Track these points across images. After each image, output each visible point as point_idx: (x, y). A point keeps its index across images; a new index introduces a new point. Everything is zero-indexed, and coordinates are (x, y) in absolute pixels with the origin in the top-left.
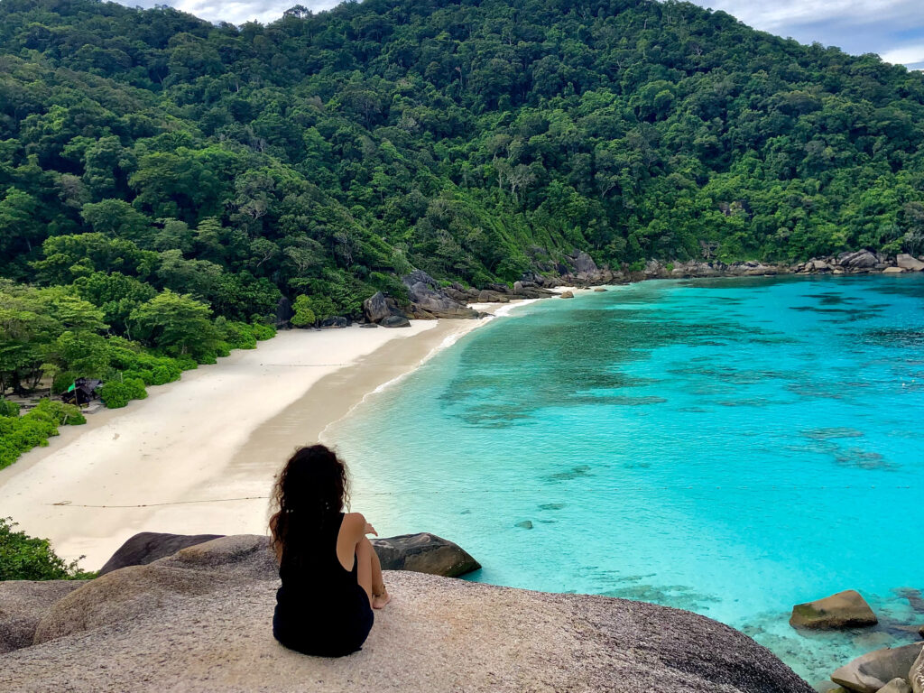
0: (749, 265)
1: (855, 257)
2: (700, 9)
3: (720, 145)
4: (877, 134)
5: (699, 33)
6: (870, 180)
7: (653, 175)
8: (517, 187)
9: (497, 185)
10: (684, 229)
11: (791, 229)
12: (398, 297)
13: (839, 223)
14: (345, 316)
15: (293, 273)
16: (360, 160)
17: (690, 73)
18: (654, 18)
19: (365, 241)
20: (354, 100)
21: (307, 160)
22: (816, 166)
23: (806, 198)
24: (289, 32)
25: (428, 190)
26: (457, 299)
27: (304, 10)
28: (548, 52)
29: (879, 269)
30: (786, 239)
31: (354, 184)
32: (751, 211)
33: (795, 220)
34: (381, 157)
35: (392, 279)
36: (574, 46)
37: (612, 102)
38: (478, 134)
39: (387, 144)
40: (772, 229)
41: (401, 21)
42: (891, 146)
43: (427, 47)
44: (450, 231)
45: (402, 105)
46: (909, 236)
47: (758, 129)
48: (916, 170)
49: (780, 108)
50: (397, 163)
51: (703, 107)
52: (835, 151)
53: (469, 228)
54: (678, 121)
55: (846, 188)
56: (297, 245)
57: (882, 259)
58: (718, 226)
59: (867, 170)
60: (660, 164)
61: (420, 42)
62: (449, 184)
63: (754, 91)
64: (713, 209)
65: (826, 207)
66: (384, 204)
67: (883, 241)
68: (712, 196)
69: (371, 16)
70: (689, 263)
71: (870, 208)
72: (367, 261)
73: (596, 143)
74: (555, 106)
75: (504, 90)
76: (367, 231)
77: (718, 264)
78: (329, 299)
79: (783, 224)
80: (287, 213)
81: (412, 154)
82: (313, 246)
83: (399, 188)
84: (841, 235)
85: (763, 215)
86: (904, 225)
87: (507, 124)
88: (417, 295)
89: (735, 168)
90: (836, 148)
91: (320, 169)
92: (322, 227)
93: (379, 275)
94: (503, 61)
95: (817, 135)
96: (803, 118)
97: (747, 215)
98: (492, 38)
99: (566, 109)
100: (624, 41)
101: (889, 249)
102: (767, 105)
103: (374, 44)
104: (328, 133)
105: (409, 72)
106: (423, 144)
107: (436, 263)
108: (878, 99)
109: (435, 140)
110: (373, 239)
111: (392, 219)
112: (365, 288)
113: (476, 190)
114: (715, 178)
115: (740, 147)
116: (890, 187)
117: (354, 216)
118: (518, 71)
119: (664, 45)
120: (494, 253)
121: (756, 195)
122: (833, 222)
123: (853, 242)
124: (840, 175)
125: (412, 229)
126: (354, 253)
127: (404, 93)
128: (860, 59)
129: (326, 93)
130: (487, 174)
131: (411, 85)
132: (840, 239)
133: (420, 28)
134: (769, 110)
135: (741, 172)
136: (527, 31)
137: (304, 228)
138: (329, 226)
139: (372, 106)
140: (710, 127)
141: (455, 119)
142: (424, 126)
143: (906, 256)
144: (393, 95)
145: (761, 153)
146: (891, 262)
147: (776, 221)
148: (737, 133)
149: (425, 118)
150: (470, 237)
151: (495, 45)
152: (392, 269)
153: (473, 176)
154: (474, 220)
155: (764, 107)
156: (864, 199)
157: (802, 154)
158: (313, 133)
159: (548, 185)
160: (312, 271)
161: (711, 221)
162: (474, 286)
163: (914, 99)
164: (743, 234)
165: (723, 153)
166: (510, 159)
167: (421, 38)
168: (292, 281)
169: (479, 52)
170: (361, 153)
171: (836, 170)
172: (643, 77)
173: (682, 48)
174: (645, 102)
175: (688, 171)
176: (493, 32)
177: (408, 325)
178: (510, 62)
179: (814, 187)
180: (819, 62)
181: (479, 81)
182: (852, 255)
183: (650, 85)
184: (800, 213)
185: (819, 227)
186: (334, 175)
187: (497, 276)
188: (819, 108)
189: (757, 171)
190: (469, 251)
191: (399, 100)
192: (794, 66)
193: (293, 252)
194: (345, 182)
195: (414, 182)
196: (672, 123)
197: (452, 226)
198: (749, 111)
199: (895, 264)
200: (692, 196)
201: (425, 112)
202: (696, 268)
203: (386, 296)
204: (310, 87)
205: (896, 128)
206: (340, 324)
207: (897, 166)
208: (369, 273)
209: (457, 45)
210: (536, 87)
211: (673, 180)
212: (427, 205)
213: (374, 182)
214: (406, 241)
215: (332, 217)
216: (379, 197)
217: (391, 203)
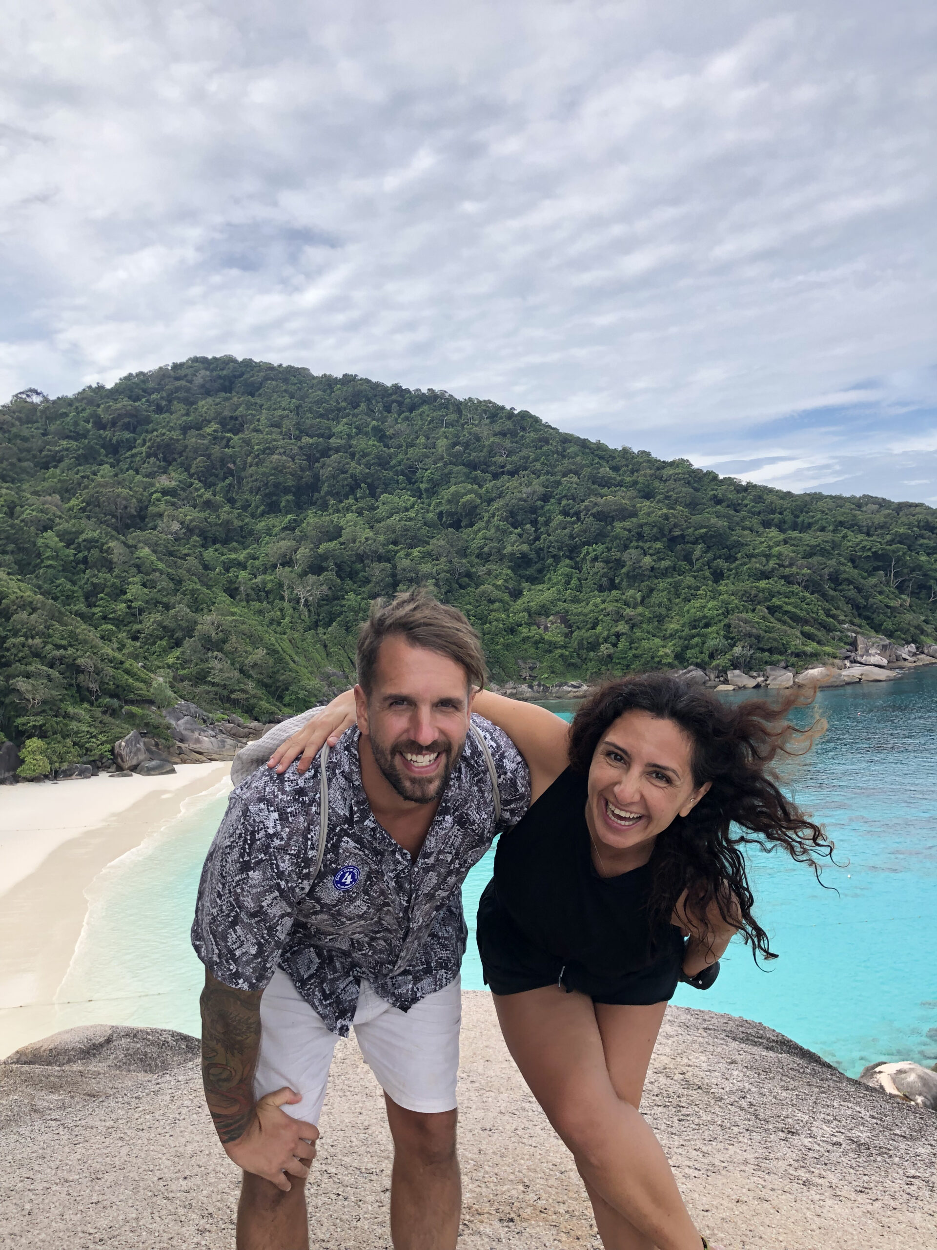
0: (573, 686)
1: (685, 674)
2: (502, 408)
3: (533, 555)
4: (695, 542)
5: (503, 434)
6: (692, 591)
7: (462, 587)
8: (306, 601)
9: (282, 598)
10: (499, 647)
11: (615, 645)
12: (159, 736)
13: (664, 638)
14: (90, 763)
15: (21, 711)
16: (111, 570)
17: (496, 476)
18: (453, 417)
19: (117, 669)
20: (102, 499)
21: (41, 571)
22: (635, 577)
23: (628, 612)
24: (19, 419)
25: (197, 606)
26: (234, 736)
27: (38, 394)
28: (337, 450)
29: (711, 687)
30: (610, 656)
31: (102, 599)
32: (570, 626)
33: (618, 636)
34: (138, 567)
35: (152, 713)
36: (367, 444)
37: (412, 506)
38: (257, 541)
39: (145, 552)
40: (594, 646)
41: (159, 410)
42: (710, 555)
43: (192, 440)
44: (226, 654)
45: (163, 506)
46: (737, 650)
47: (572, 537)
48: (738, 580)
49: (593, 515)
50: (157, 574)
51: (512, 514)
52: (654, 561)
53: (249, 649)
54: (486, 528)
55: (669, 600)
56: (28, 676)
57: (712, 676)
58: (536, 643)
59: (689, 580)
60: (469, 575)
61: (185, 434)
62: (224, 597)
63: (565, 496)
64: (529, 624)
65: (650, 621)
66: (141, 622)
67: (712, 656)
68: (528, 611)
69: (124, 403)
70: (507, 686)
71: (695, 621)
72: (119, 693)
73: (397, 552)
74: (348, 509)
75: (287, 490)
76: (119, 656)
77: (539, 685)
78: (69, 742)
79: (606, 640)
80: (15, 635)
81: (176, 562)
82: (49, 676)
83: (160, 603)
84: (667, 651)
85: (584, 631)
86: (732, 639)
87: (293, 529)
88: (184, 732)
89: (550, 579)
90: (655, 557)
91: (58, 582)
92: (62, 652)
93: (134, 709)
94: (284, 458)
95: (634, 544)
96: (618, 525)
97: (566, 630)
98: (271, 433)
99: (360, 514)
100: (422, 440)
101: (718, 665)
102: (580, 512)
103: (127, 435)
104: (69, 539)
105: (171, 468)
106: (191, 552)
107: (208, 693)
108: (693, 506)
109: (205, 546)
110: (127, 665)
111: (152, 639)
112: (116, 725)
113: (256, 605)
114: (530, 590)
115: (554, 557)
116: (714, 598)
117: (102, 638)
118: (302, 470)
119: (467, 445)
120: (281, 678)
121: (575, 608)
122: (659, 637)
123: (681, 658)
124: (661, 586)
125: (177, 652)
126: (102, 683)
127: (165, 493)
128: (672, 464)
129: (67, 491)
130: (269, 586)
131: (174, 483)
132: (666, 655)
133: (185, 418)
134: (583, 517)
135: (557, 584)
136: (312, 426)
137: (37, 655)
138: (70, 651)
139: (126, 507)
140: (520, 536)
141: (228, 522)
142: (190, 531)
143: (737, 672)
144: (152, 494)
145: (576, 563)
146: (722, 679)
147: (598, 637)
148: (550, 541)
149: (192, 521)
150: (250, 660)
151: (275, 440)
152: (151, 702)
153: (253, 589)
154: (254, 640)
155: (577, 514)
156: (688, 611)
157: (620, 563)
158: (50, 538)
159: (344, 599)
160: (46, 707)
161: (528, 637)
162: (256, 719)
163: (728, 506)
164: (564, 651)
165: (536, 563)
166: (297, 569)
167: (185, 429)
168: (20, 720)
169: (256, 447)
170: (111, 562)
171: (656, 581)
172: (446, 479)
173: (485, 450)
174: (448, 507)
175: (500, 582)
176: (272, 426)
177: (173, 771)
178: (293, 460)
179: (635, 599)
180: (630, 467)
181: (257, 480)
182: (681, 672)
183: (453, 489)
184: (622, 627)
185: (645, 643)
186: (76, 588)
187: (285, 705)
188: (634, 514)
189: (574, 582)
190: (249, 677)
191: (158, 500)
192: (605, 470)
193: (22, 684)
194: (90, 597)
195: (179, 596)
196: (479, 530)
197: (227, 647)
198: (560, 517)
199: (726, 682)
200: (506, 610)
201: (191, 514)
202: (514, 691)
203: (144, 735)
204: (46, 484)
205: (712, 536)
206: (83, 774)
207: (718, 576)
208: (122, 707)
209: (229, 439)
210: (325, 488)
211: (484, 592)
212: (196, 623)
213: (129, 596)
214: (169, 667)
215: (74, 639)
216: (135, 614)
217: (150, 621)
